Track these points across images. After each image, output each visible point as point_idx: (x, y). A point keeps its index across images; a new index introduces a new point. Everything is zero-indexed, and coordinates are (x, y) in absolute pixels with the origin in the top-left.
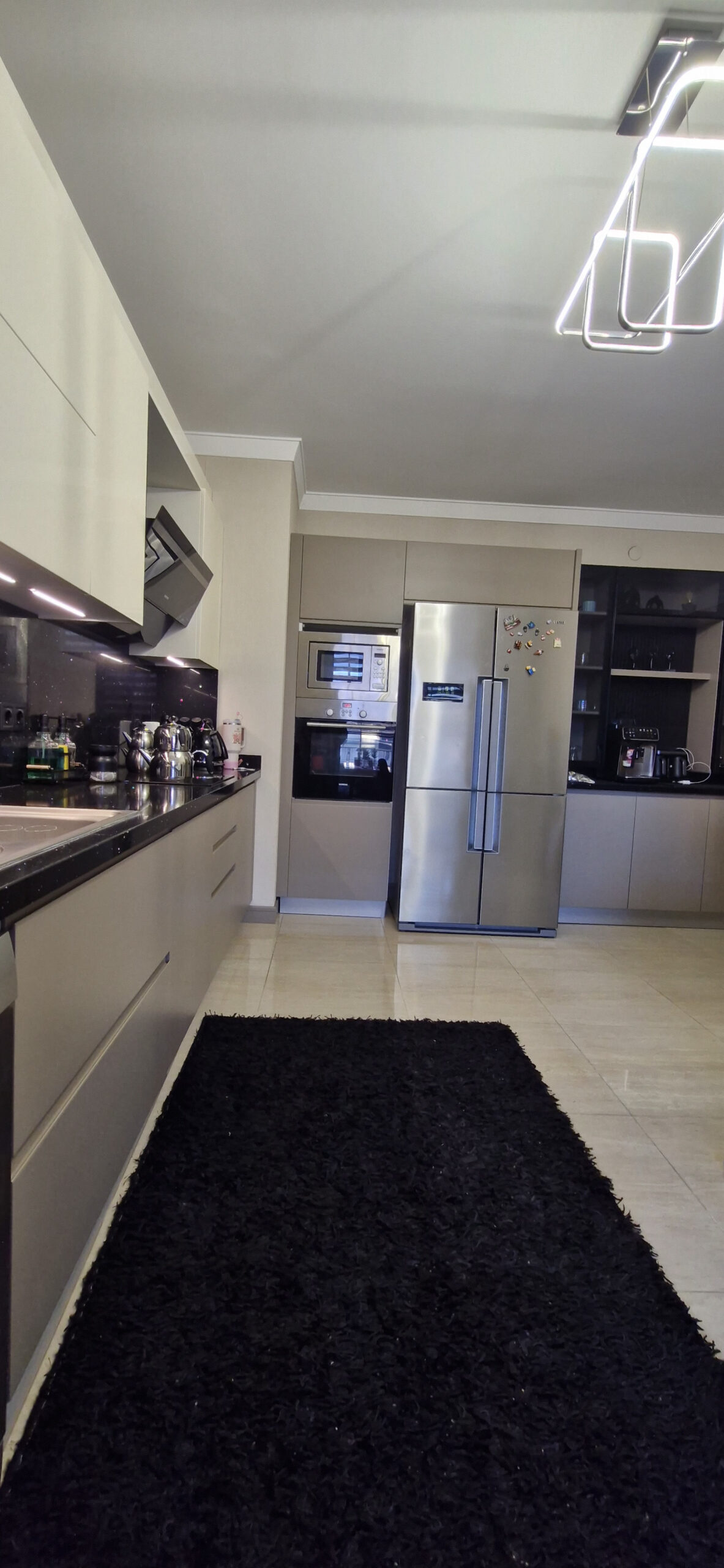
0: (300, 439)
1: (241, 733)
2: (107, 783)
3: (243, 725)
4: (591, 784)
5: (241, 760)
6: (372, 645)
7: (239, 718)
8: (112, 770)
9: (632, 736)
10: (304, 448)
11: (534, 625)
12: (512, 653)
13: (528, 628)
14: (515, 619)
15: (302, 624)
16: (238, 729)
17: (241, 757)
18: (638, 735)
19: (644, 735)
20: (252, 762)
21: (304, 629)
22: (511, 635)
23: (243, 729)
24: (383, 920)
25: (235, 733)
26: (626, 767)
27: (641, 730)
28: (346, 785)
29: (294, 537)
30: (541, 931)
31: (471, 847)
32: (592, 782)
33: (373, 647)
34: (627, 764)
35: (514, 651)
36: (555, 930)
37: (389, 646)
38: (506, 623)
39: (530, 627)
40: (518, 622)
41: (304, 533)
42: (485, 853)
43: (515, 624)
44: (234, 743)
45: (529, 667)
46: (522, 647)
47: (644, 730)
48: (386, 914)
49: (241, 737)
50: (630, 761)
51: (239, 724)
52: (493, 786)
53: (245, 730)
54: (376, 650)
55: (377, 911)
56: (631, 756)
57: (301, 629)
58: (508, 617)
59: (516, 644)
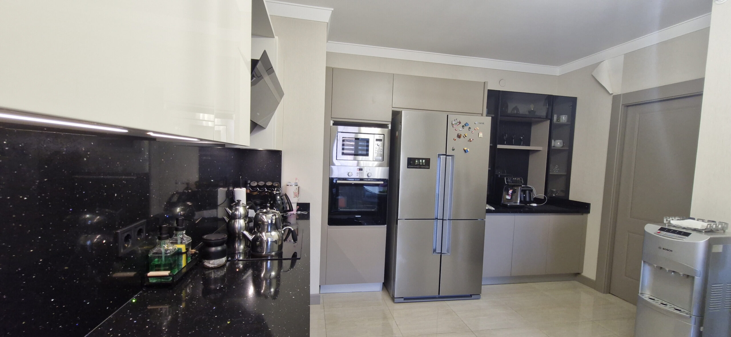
0: (333, 9)
1: (298, 191)
3: (299, 185)
4: (493, 210)
5: (298, 207)
6: (374, 134)
7: (297, 182)
9: (510, 182)
10: (334, 15)
11: (468, 125)
12: (456, 141)
13: (465, 125)
14: (458, 121)
15: (332, 121)
16: (296, 189)
17: (300, 204)
18: (513, 181)
19: (516, 181)
20: (304, 207)
21: (334, 124)
22: (456, 130)
23: (299, 187)
24: (381, 292)
25: (294, 191)
26: (508, 199)
27: (514, 179)
28: (360, 216)
29: (327, 68)
30: (473, 296)
31: (435, 251)
32: (494, 209)
33: (375, 135)
34: (508, 197)
35: (457, 139)
36: (479, 295)
37: (384, 135)
38: (453, 123)
39: (466, 125)
40: (460, 123)
41: (333, 67)
42: (442, 255)
43: (458, 124)
44: (294, 197)
45: (465, 149)
46: (462, 137)
47: (516, 179)
48: (383, 289)
49: (298, 194)
50: (510, 196)
51: (297, 186)
52: (446, 217)
53: (300, 188)
54: (376, 137)
55: (378, 287)
56: (511, 193)
57: (332, 124)
58: (454, 120)
59: (459, 135)
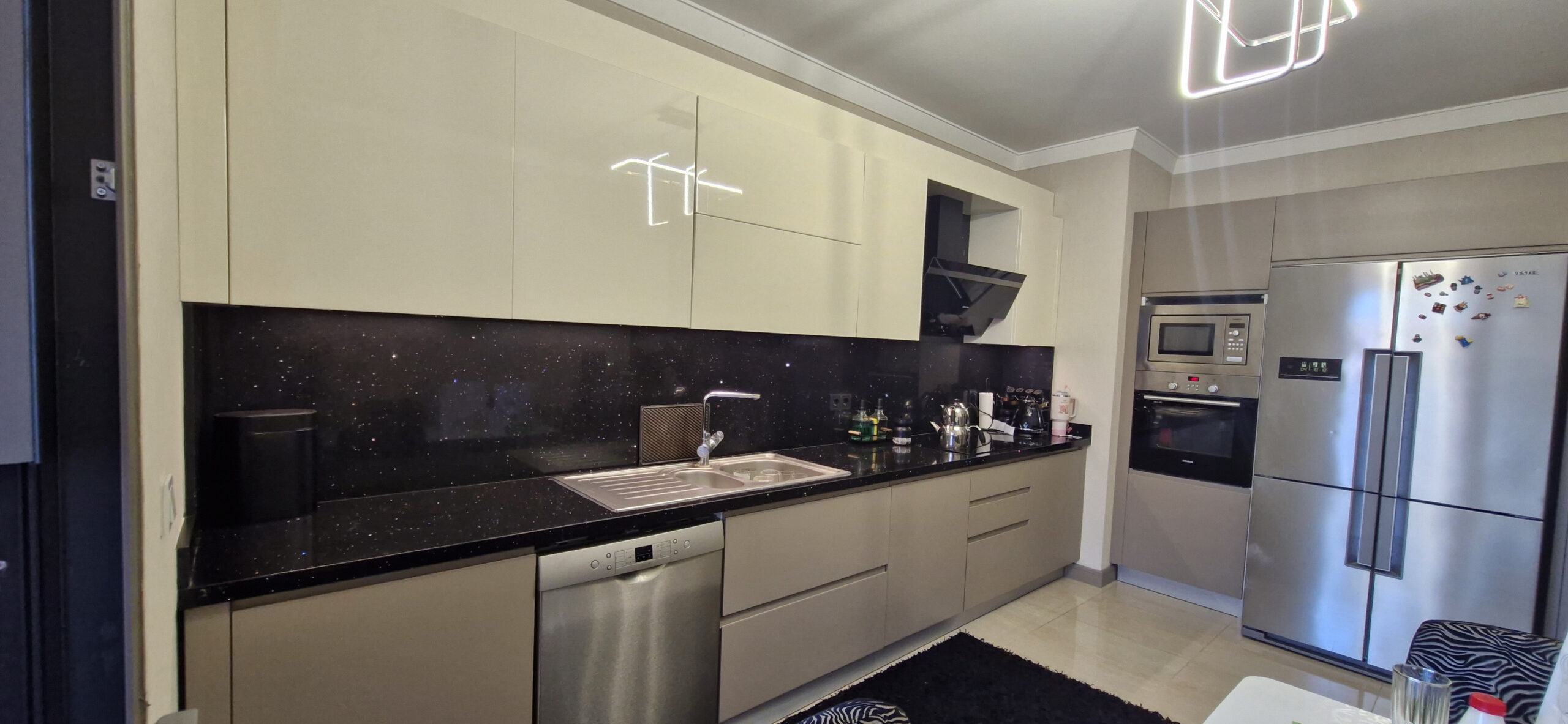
0: (1136, 127)
1: (1071, 405)
2: (902, 446)
3: (1075, 396)
5: (1069, 427)
6: (1225, 315)
8: (907, 437)
11: (1471, 281)
13: (1460, 284)
15: (1145, 298)
17: (1070, 425)
20: (1082, 432)
21: (1148, 303)
23: (1073, 400)
28: (1192, 462)
29: (1136, 215)
31: (1351, 561)
33: (1229, 317)
37: (1249, 315)
39: (1464, 283)
41: (1148, 210)
42: (1376, 574)
44: (1061, 413)
49: (1071, 410)
51: (1067, 396)
52: (1391, 491)
53: (1078, 401)
54: (1231, 320)
57: (1144, 303)
